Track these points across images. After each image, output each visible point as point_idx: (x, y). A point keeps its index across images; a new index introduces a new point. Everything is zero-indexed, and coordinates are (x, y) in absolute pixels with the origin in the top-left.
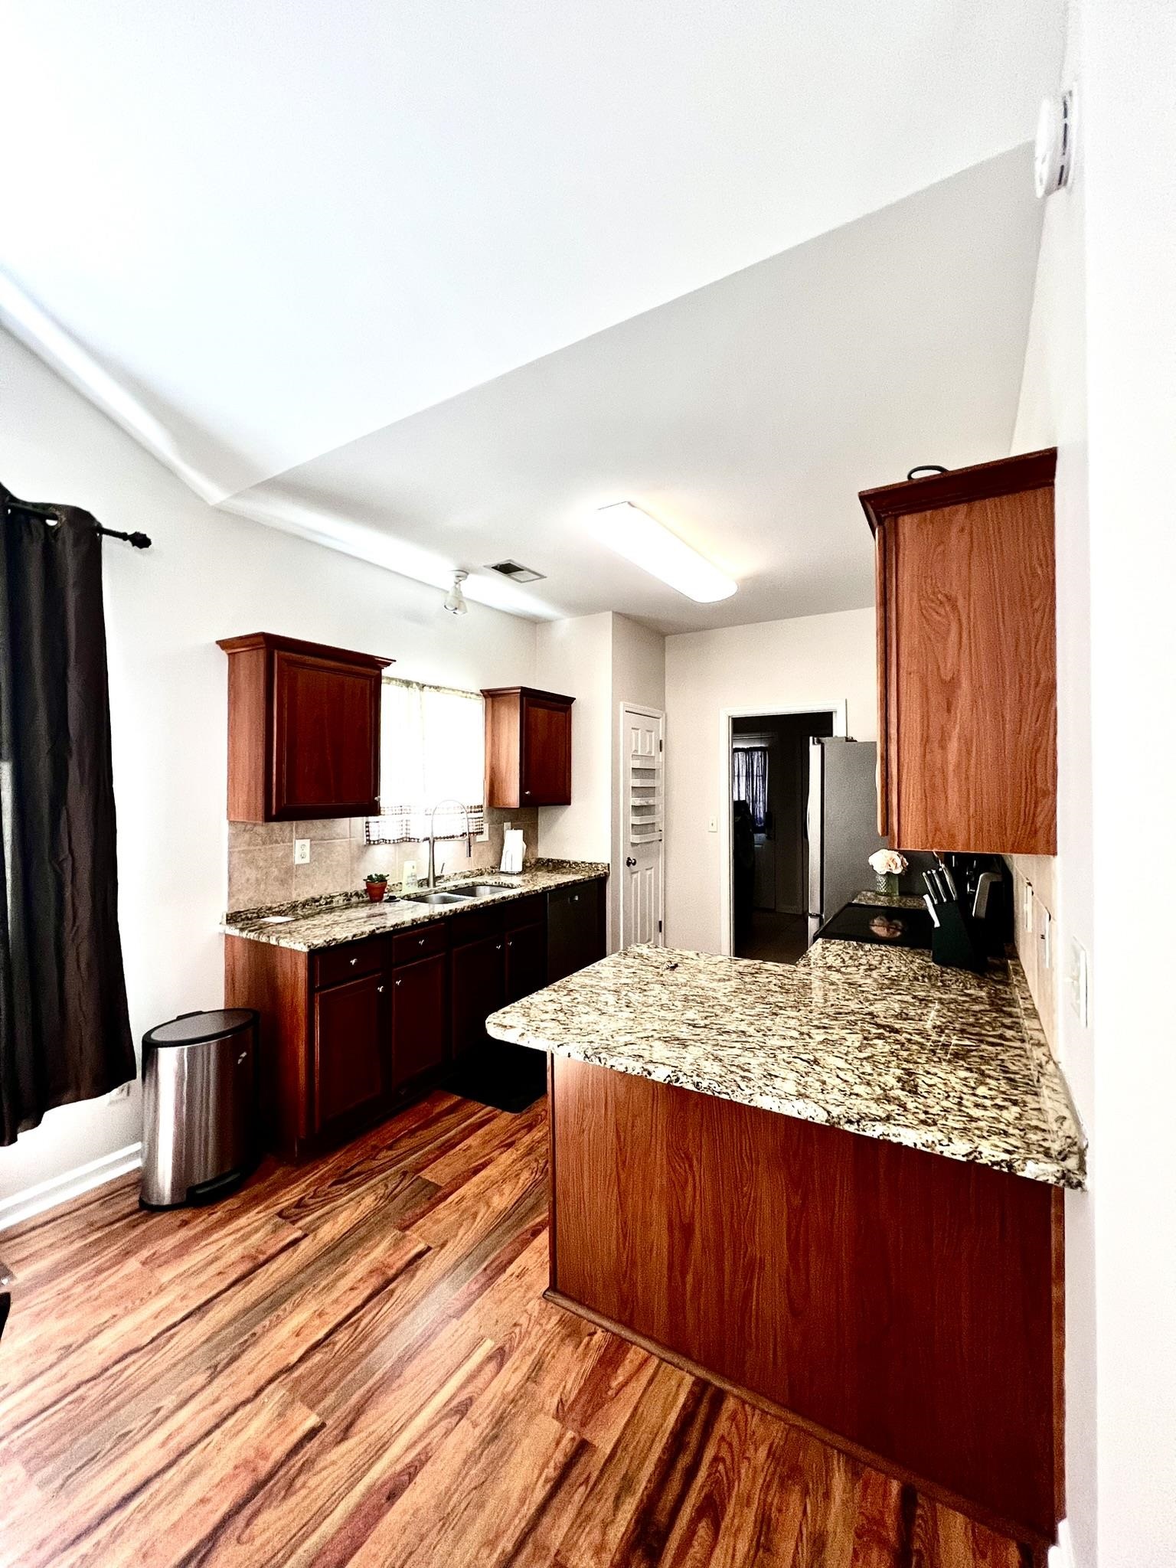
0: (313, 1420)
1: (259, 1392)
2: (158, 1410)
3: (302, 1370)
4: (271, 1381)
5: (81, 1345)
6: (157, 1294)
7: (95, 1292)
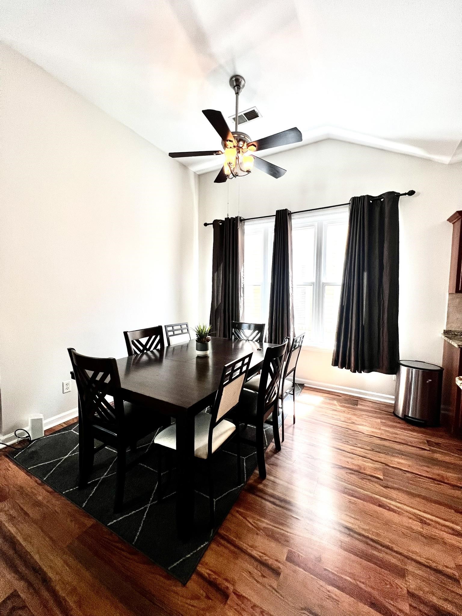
0: (381, 477)
1: (376, 461)
2: (356, 444)
3: (390, 469)
4: (381, 463)
5: (356, 424)
6: (377, 429)
7: (367, 419)
